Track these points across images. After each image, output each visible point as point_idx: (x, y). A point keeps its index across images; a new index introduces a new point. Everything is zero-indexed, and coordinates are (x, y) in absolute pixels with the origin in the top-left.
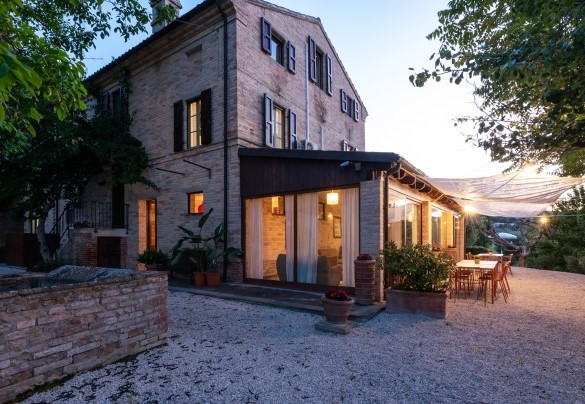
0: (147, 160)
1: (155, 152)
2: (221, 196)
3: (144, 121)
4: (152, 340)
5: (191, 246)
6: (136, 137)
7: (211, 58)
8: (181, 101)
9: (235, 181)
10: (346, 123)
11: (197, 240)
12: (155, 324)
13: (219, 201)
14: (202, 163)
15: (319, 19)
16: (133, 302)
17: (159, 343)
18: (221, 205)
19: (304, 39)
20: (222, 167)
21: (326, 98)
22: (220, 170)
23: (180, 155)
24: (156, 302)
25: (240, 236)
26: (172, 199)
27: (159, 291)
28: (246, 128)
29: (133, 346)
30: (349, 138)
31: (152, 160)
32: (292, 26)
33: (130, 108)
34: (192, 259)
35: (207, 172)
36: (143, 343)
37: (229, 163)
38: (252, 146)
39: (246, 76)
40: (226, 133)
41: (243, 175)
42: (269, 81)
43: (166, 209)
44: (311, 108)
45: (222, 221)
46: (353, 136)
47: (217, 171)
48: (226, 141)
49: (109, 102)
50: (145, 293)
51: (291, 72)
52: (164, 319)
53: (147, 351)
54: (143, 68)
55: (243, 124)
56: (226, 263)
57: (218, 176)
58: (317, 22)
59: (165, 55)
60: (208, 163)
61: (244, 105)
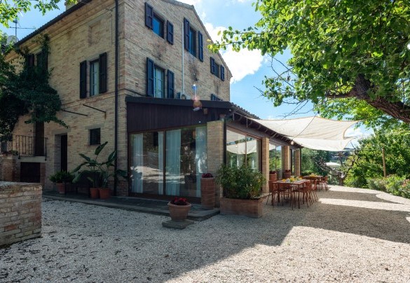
0: (60, 104)
1: (66, 99)
2: (113, 132)
3: (59, 75)
4: (27, 233)
5: (89, 169)
6: (53, 88)
7: (107, 31)
8: (85, 61)
9: (123, 120)
10: (214, 82)
11: (93, 164)
12: (29, 221)
13: (111, 135)
14: (100, 108)
15: (193, 6)
16: (9, 205)
17: (33, 236)
18: (113, 138)
19: (181, 20)
20: (114, 111)
21: (199, 63)
22: (113, 113)
23: (84, 102)
24: (30, 205)
25: (126, 161)
26: (78, 134)
27: (33, 197)
28: (132, 82)
29: (8, 237)
30: (217, 92)
31: (64, 105)
32: (171, 10)
33: (49, 65)
34: (89, 178)
35: (104, 114)
36: (18, 236)
37: (119, 107)
38: (137, 95)
39: (132, 44)
40: (117, 85)
41: (128, 117)
42: (151, 49)
43: (74, 141)
44: (186, 69)
45: (114, 150)
46: (220, 91)
47: (110, 113)
48: (117, 92)
49: (33, 61)
50: (19, 199)
51: (169, 43)
52: (39, 218)
53: (21, 242)
54: (58, 36)
55: (129, 79)
56: (116, 181)
57: (111, 117)
58: (192, 8)
59: (74, 27)
60: (103, 108)
61: (131, 65)
